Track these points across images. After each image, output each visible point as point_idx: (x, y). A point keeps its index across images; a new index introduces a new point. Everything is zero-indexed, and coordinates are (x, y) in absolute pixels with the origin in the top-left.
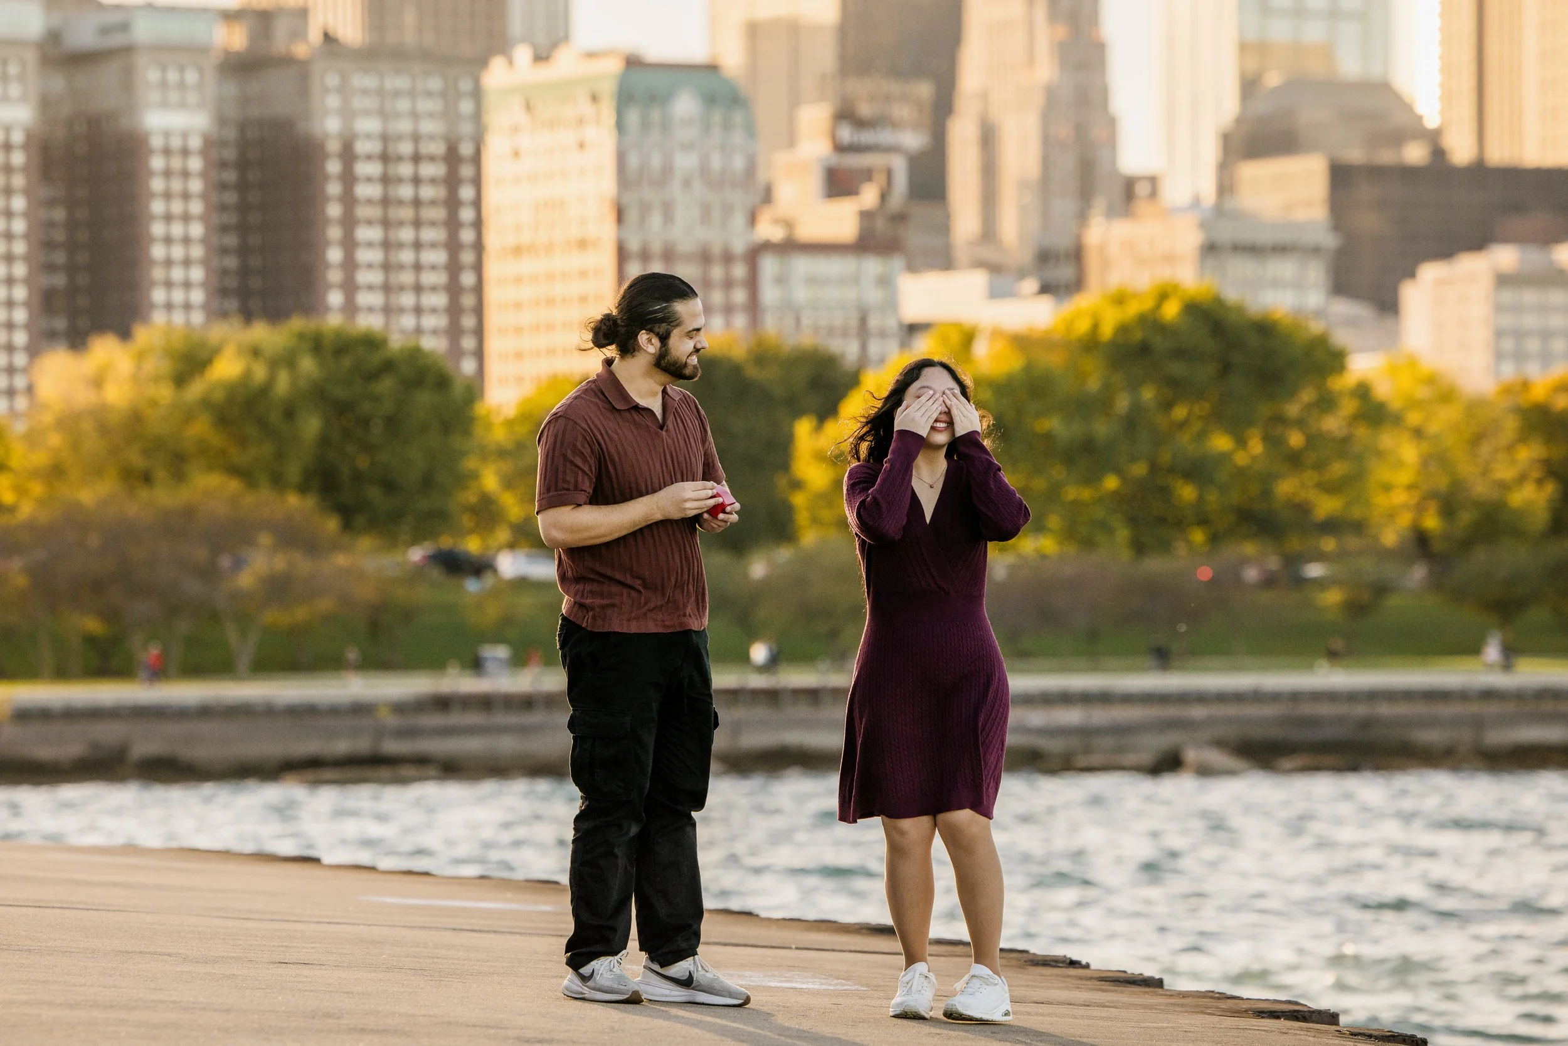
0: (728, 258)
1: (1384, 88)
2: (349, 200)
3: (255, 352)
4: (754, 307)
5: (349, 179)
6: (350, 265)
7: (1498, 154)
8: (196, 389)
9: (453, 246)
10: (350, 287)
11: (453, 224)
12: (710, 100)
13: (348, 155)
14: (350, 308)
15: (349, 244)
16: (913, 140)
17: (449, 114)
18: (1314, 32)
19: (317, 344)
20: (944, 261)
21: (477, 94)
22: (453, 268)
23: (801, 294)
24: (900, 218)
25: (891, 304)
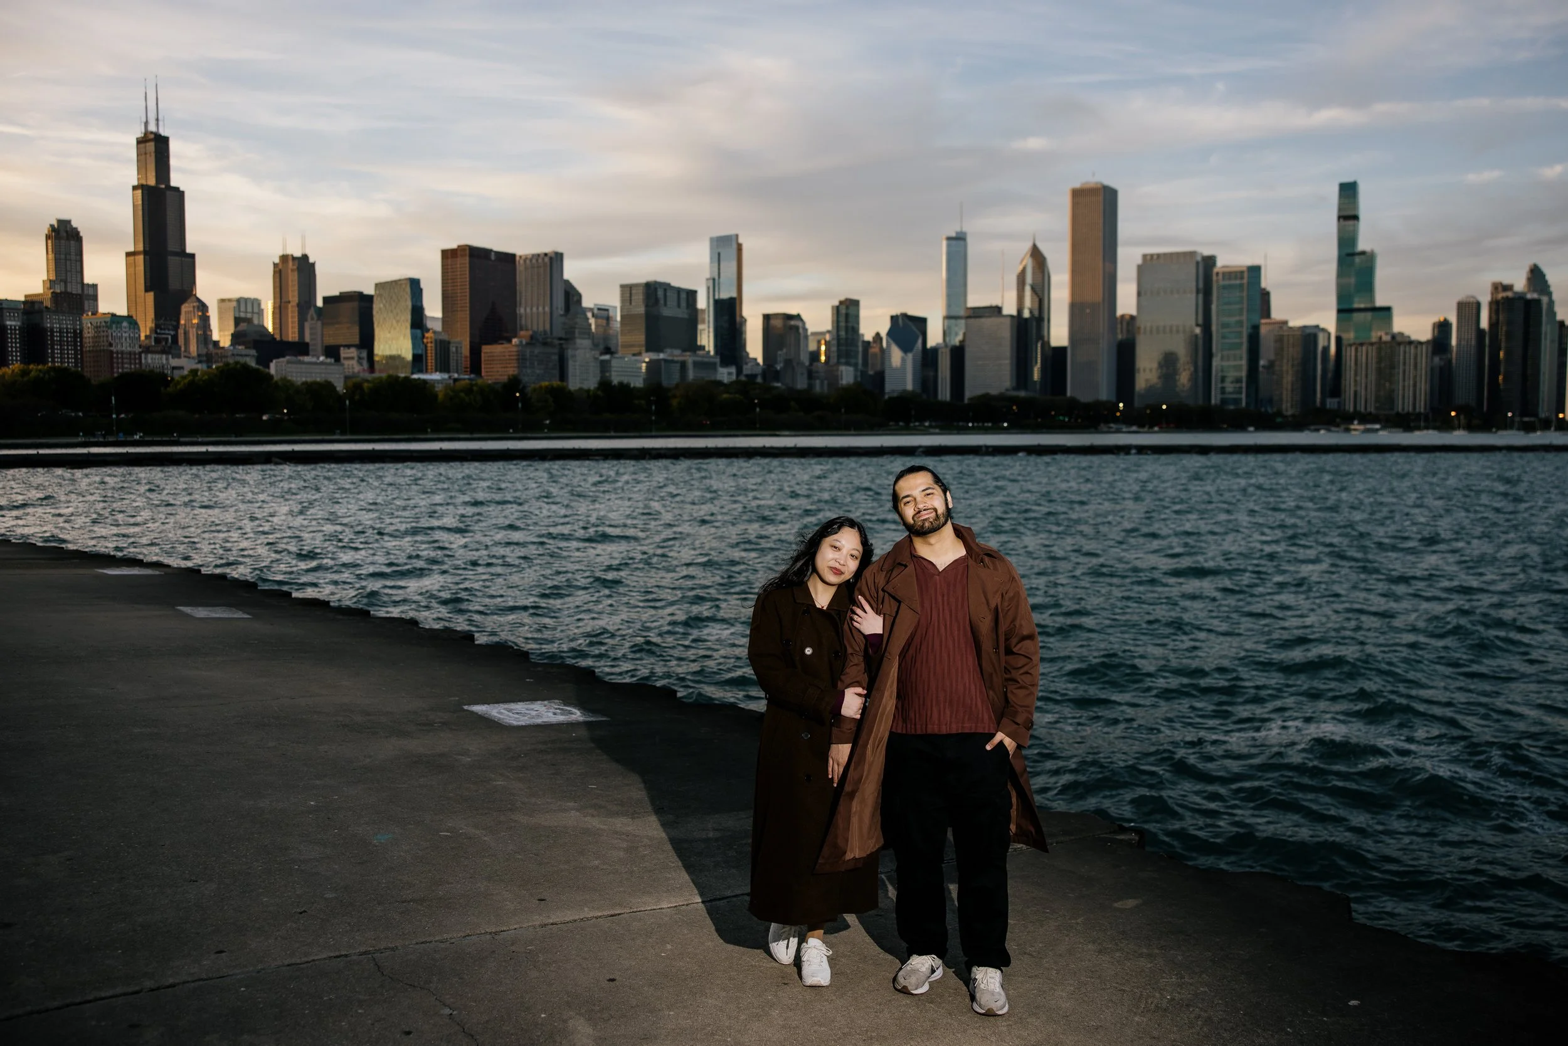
0: (135, 354)
1: (263, 327)
2: (52, 339)
3: (40, 371)
4: (140, 362)
5: (52, 336)
6: (53, 352)
7: (285, 339)
8: (26, 379)
9: (75, 350)
10: (53, 358)
11: (75, 345)
12: (130, 323)
13: (52, 331)
14: (53, 362)
15: (53, 349)
16: (172, 333)
17: (74, 324)
18: (249, 316)
19: (54, 369)
20: (179, 356)
21: (80, 320)
22: (76, 354)
23: (150, 361)
24: (170, 347)
25: (168, 363)
